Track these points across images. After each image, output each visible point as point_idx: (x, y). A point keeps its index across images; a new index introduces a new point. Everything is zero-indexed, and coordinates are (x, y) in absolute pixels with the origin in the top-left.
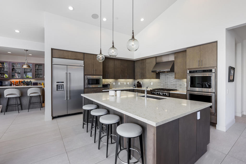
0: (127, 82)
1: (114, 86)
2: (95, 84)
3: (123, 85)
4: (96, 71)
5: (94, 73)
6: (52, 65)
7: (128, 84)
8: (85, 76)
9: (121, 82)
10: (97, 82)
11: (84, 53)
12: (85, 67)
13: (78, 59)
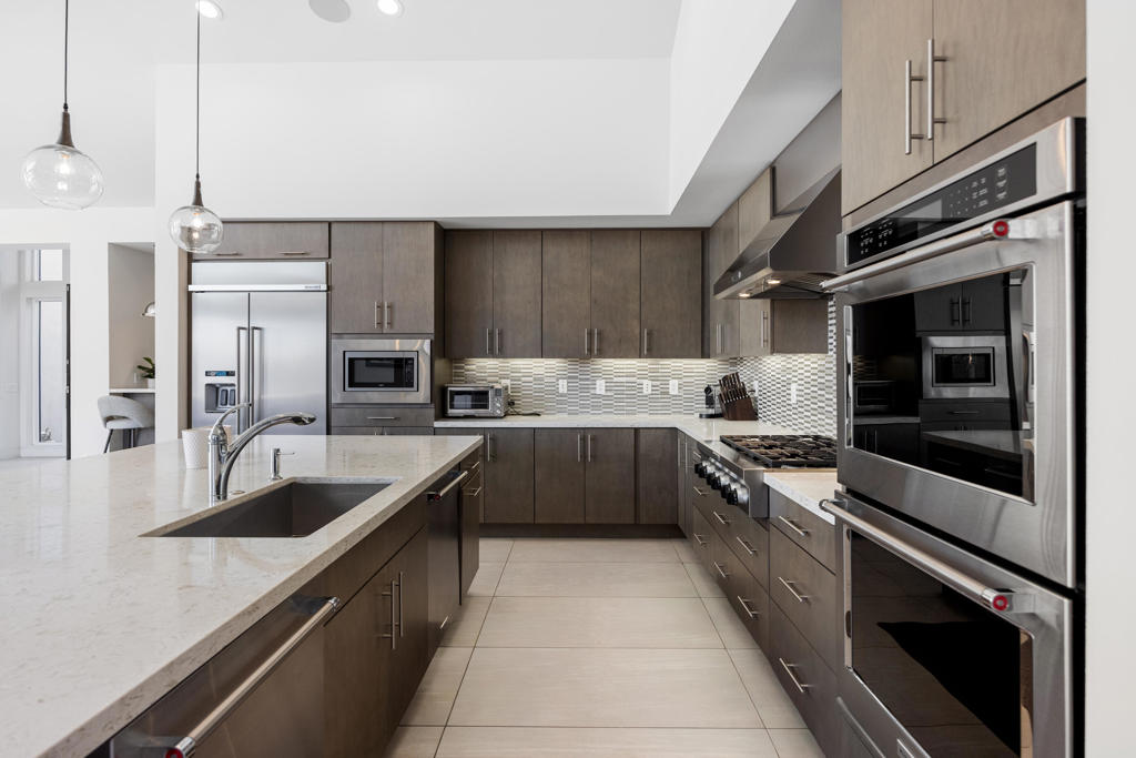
0: (660, 381)
1: (559, 402)
2: (387, 385)
3: (632, 397)
4: (397, 316)
5: (380, 324)
6: (190, 294)
7: (672, 393)
8: (334, 341)
9: (615, 379)
10: (401, 372)
11: (330, 224)
12: (334, 292)
13: (303, 257)
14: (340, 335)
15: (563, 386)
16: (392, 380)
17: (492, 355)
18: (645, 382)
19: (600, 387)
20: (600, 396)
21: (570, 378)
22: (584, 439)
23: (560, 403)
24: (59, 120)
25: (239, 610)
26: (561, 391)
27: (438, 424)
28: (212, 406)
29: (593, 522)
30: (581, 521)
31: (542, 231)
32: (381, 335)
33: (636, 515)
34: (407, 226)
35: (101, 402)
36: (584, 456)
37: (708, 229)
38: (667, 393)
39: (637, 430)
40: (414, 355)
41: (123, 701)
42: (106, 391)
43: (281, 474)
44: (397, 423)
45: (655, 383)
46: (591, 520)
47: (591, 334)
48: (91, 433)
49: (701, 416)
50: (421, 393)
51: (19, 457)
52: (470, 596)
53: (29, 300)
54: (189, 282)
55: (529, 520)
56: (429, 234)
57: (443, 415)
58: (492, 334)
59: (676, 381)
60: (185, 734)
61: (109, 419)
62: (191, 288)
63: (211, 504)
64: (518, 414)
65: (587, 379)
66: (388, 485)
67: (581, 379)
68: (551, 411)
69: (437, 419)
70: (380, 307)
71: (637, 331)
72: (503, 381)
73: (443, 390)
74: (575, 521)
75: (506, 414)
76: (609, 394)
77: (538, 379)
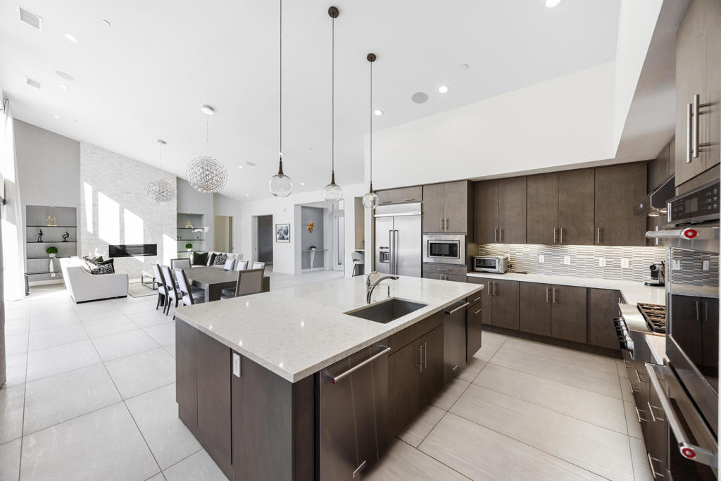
0: (613, 259)
2: (446, 255)
3: (590, 267)
4: (450, 224)
5: (443, 228)
6: (375, 218)
7: (623, 266)
8: (424, 236)
9: (578, 256)
10: (452, 250)
11: (423, 186)
12: (424, 216)
13: (413, 201)
14: (427, 234)
15: (542, 259)
16: (448, 253)
17: (498, 241)
18: (601, 259)
19: (567, 260)
20: (567, 266)
21: (546, 254)
22: (551, 290)
23: (539, 268)
24: (331, 176)
25: (355, 345)
26: (540, 261)
27: (468, 275)
28: (382, 261)
29: (557, 337)
30: (549, 335)
31: (527, 177)
32: (443, 233)
33: (588, 338)
34: (454, 184)
35: (352, 254)
36: (551, 300)
37: (652, 161)
38: (620, 267)
39: (588, 289)
40: (458, 242)
41: (323, 362)
42: (354, 250)
43: (391, 295)
44: (450, 273)
45: (608, 260)
46: (555, 335)
47: (558, 231)
48: (350, 266)
49: (646, 284)
50: (461, 260)
51: (333, 270)
52: (474, 359)
53: (335, 217)
54: (375, 214)
55: (516, 328)
56: (465, 186)
57: (472, 270)
58: (498, 231)
59: (627, 260)
60: (337, 376)
61: (355, 260)
62: (375, 216)
63: (365, 304)
64: (514, 272)
65: (557, 256)
66: (426, 305)
67: (554, 255)
68: (533, 271)
69: (469, 272)
70: (443, 221)
71: (592, 229)
72: (506, 255)
73: (473, 259)
74: (545, 335)
75: (506, 272)
76: (573, 264)
77: (526, 254)
